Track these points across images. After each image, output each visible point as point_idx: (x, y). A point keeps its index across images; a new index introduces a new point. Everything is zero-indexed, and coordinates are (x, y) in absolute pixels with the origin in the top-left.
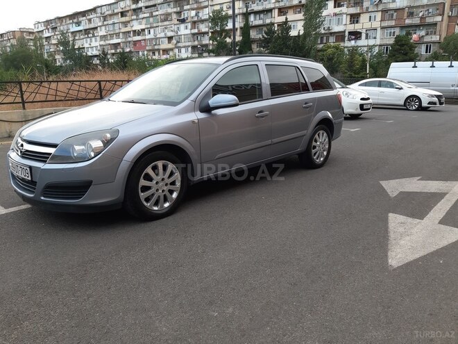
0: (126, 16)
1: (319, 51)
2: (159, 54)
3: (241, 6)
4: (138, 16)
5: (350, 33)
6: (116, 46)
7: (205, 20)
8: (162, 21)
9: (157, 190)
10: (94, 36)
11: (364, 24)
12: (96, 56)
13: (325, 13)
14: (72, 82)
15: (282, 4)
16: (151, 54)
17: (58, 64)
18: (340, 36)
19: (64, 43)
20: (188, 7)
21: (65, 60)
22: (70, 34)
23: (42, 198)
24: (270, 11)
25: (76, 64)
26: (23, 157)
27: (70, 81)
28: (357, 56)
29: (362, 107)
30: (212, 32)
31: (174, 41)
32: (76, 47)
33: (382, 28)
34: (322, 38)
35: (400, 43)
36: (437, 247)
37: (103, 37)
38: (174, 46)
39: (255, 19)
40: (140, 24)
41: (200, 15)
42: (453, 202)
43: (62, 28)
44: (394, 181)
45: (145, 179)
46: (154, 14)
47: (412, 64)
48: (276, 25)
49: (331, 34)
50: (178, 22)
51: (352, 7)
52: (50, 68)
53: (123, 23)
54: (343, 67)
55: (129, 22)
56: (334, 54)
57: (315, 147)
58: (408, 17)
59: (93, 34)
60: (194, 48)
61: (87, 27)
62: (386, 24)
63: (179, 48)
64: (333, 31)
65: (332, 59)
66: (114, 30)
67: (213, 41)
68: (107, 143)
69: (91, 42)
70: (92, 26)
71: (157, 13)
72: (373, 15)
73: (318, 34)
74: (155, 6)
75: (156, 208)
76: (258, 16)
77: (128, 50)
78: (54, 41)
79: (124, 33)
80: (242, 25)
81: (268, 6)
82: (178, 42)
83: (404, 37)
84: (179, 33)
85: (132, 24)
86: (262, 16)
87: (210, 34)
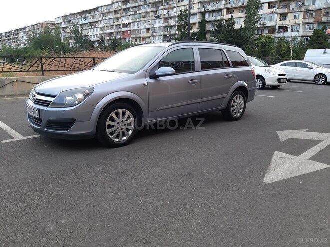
0: (118, 14)
1: (256, 40)
2: (140, 41)
3: (200, 7)
4: (126, 14)
5: (280, 27)
6: (111, 34)
7: (174, 17)
8: (143, 17)
9: (118, 128)
10: (96, 27)
11: (291, 20)
12: (97, 41)
13: (261, 12)
14: (76, 58)
15: (230, 6)
16: (135, 40)
17: (71, 46)
18: (272, 30)
19: (75, 32)
20: (162, 8)
21: (76, 44)
22: (79, 26)
23: (45, 129)
24: (221, 10)
25: (82, 47)
26: (35, 103)
27: (74, 58)
28: (284, 44)
29: (279, 80)
30: (178, 26)
31: (151, 32)
32: (84, 35)
33: (304, 24)
34: (258, 31)
35: (316, 36)
36: (302, 173)
37: (102, 28)
38: (151, 35)
39: (210, 16)
40: (128, 19)
41: (170, 13)
42: (325, 147)
43: (74, 21)
44: (287, 131)
45: (110, 120)
46: (138, 12)
47: (323, 51)
48: (225, 21)
49: (266, 28)
50: (155, 18)
51: (282, 8)
52: (65, 49)
53: (116, 18)
54: (273, 52)
55: (120, 18)
56: (266, 42)
57: (233, 106)
58: (325, 16)
59: (96, 26)
60: (165, 36)
61: (92, 21)
62: (307, 21)
63: (155, 37)
64: (267, 26)
65: (265, 46)
66: (110, 23)
67: (179, 32)
68: (86, 96)
69: (94, 31)
70: (95, 20)
71: (140, 12)
72: (297, 14)
73: (256, 28)
74: (139, 7)
75: (117, 140)
76: (212, 14)
77: (119, 37)
78: (69, 31)
79: (116, 25)
80: (200, 21)
81: (220, 8)
82: (154, 32)
83: (320, 31)
84: (155, 26)
85: (122, 19)
86: (215, 14)
87: (177, 27)
